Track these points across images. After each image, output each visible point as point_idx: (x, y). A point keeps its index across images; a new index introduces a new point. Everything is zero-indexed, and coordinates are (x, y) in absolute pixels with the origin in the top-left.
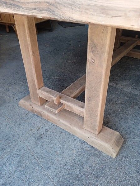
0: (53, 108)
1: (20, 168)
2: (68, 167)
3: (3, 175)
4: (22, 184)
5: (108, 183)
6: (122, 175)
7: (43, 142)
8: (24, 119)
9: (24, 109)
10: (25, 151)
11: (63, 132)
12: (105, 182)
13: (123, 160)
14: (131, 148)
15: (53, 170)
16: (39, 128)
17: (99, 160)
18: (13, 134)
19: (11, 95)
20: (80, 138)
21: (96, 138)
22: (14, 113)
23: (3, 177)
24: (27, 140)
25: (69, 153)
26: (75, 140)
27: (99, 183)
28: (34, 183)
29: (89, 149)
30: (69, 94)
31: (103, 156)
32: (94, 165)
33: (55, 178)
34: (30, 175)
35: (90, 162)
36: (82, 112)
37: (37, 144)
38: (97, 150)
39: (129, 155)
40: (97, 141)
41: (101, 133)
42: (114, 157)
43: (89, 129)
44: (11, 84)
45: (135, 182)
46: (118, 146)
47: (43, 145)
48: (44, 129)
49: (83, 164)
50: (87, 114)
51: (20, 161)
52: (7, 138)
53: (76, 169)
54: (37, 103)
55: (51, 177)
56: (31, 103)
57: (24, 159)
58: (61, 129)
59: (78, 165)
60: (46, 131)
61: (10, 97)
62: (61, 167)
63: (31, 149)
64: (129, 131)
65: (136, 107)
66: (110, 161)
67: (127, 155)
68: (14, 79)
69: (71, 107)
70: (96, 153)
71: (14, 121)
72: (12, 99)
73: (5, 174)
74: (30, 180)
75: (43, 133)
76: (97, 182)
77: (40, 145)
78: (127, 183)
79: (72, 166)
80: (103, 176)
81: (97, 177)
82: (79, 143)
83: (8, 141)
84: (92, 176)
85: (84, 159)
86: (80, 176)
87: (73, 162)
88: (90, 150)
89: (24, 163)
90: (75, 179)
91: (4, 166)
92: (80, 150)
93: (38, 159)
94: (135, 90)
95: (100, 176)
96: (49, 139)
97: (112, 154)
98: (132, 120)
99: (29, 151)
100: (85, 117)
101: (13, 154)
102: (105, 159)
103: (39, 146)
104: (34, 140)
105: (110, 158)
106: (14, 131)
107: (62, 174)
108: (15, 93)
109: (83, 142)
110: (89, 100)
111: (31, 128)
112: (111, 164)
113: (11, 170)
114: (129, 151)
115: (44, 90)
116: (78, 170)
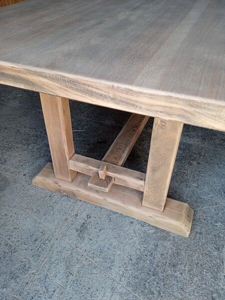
0: (101, 186)
1: (71, 277)
2: (134, 261)
3: (52, 293)
4: (83, 298)
5: (189, 271)
6: (202, 257)
7: (89, 234)
8: (49, 205)
9: (42, 189)
10: (69, 252)
11: (112, 214)
12: (185, 270)
13: (197, 238)
14: (203, 221)
15: (117, 270)
16: (77, 215)
17: (169, 243)
18: (41, 230)
19: (12, 170)
20: (137, 219)
21: (162, 216)
22: (29, 198)
23: (53, 295)
24: (65, 235)
25: (130, 241)
26: (132, 223)
27: (178, 273)
28: (98, 292)
29: (153, 231)
30: (114, 160)
31: (174, 237)
32: (166, 252)
33: (123, 279)
34: (88, 284)
35: (160, 249)
36: (142, 186)
37: (83, 238)
38: (163, 231)
39: (203, 230)
40: (164, 220)
41: (166, 208)
42: (187, 236)
43: (151, 206)
44: (4, 151)
45: (219, 261)
46: (190, 221)
47: (91, 238)
48: (84, 215)
49: (152, 254)
50: (149, 188)
51: (67, 268)
52: (34, 238)
53: (145, 261)
54: (65, 179)
55: (117, 279)
56: (56, 180)
57: (72, 263)
58: (108, 210)
59: (146, 255)
60: (89, 217)
61: (12, 173)
62: (125, 263)
63: (76, 247)
64: (194, 199)
65: (194, 163)
66: (184, 242)
67: (201, 230)
68: (5, 141)
69: (124, 181)
70: (164, 235)
71: (35, 211)
72: (17, 176)
73: (53, 290)
74: (92, 291)
75: (85, 221)
76: (175, 272)
77: (86, 239)
78: (210, 265)
79: (140, 258)
80: (180, 262)
81: (174, 266)
82: (138, 226)
83: (37, 242)
84: (168, 266)
85: (152, 246)
86: (153, 270)
87: (139, 253)
88: (155, 233)
89: (75, 269)
90: (149, 274)
91: (47, 280)
92: (142, 235)
93: (91, 259)
94: (187, 138)
95: (178, 264)
96: (96, 228)
97: (185, 233)
98: (194, 181)
99: (74, 250)
100: (147, 192)
101: (53, 260)
102: (177, 240)
103: (86, 241)
104: (76, 234)
105: (182, 239)
106: (41, 226)
107: (130, 272)
108: (18, 164)
109: (143, 224)
110: (154, 170)
111: (65, 217)
112: (186, 245)
113: (59, 282)
114: (201, 225)
115: (77, 160)
116: (148, 262)
